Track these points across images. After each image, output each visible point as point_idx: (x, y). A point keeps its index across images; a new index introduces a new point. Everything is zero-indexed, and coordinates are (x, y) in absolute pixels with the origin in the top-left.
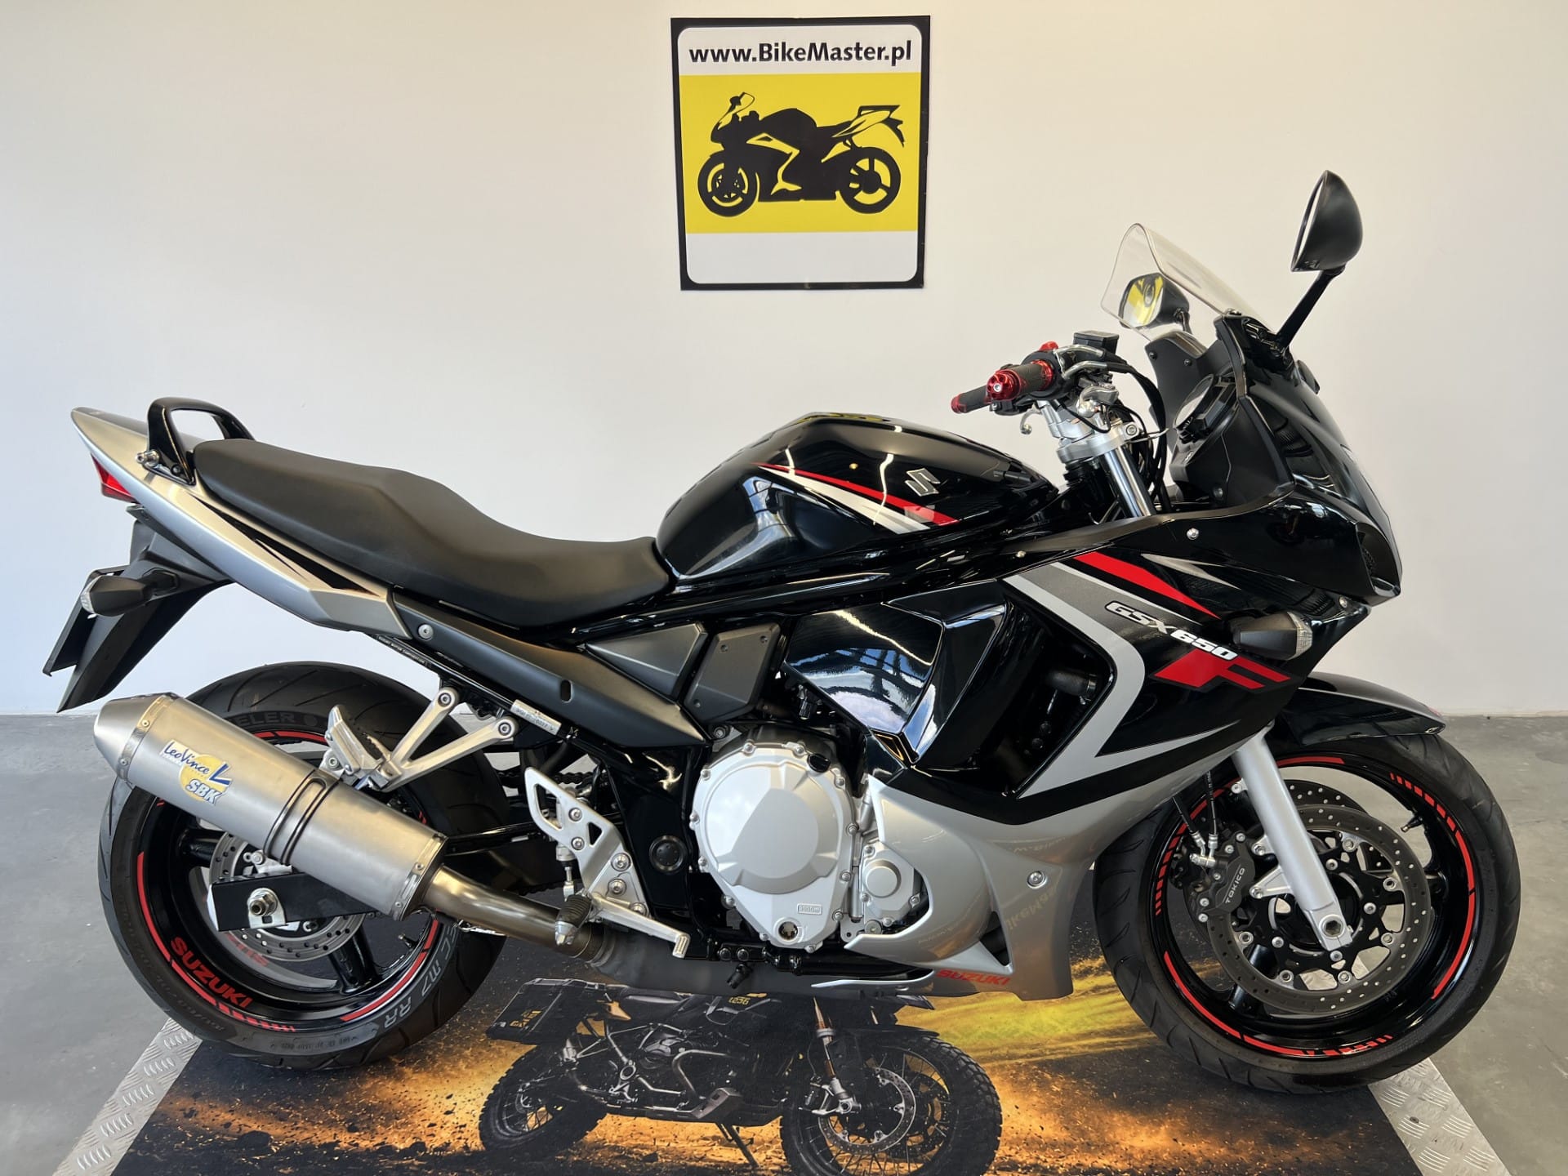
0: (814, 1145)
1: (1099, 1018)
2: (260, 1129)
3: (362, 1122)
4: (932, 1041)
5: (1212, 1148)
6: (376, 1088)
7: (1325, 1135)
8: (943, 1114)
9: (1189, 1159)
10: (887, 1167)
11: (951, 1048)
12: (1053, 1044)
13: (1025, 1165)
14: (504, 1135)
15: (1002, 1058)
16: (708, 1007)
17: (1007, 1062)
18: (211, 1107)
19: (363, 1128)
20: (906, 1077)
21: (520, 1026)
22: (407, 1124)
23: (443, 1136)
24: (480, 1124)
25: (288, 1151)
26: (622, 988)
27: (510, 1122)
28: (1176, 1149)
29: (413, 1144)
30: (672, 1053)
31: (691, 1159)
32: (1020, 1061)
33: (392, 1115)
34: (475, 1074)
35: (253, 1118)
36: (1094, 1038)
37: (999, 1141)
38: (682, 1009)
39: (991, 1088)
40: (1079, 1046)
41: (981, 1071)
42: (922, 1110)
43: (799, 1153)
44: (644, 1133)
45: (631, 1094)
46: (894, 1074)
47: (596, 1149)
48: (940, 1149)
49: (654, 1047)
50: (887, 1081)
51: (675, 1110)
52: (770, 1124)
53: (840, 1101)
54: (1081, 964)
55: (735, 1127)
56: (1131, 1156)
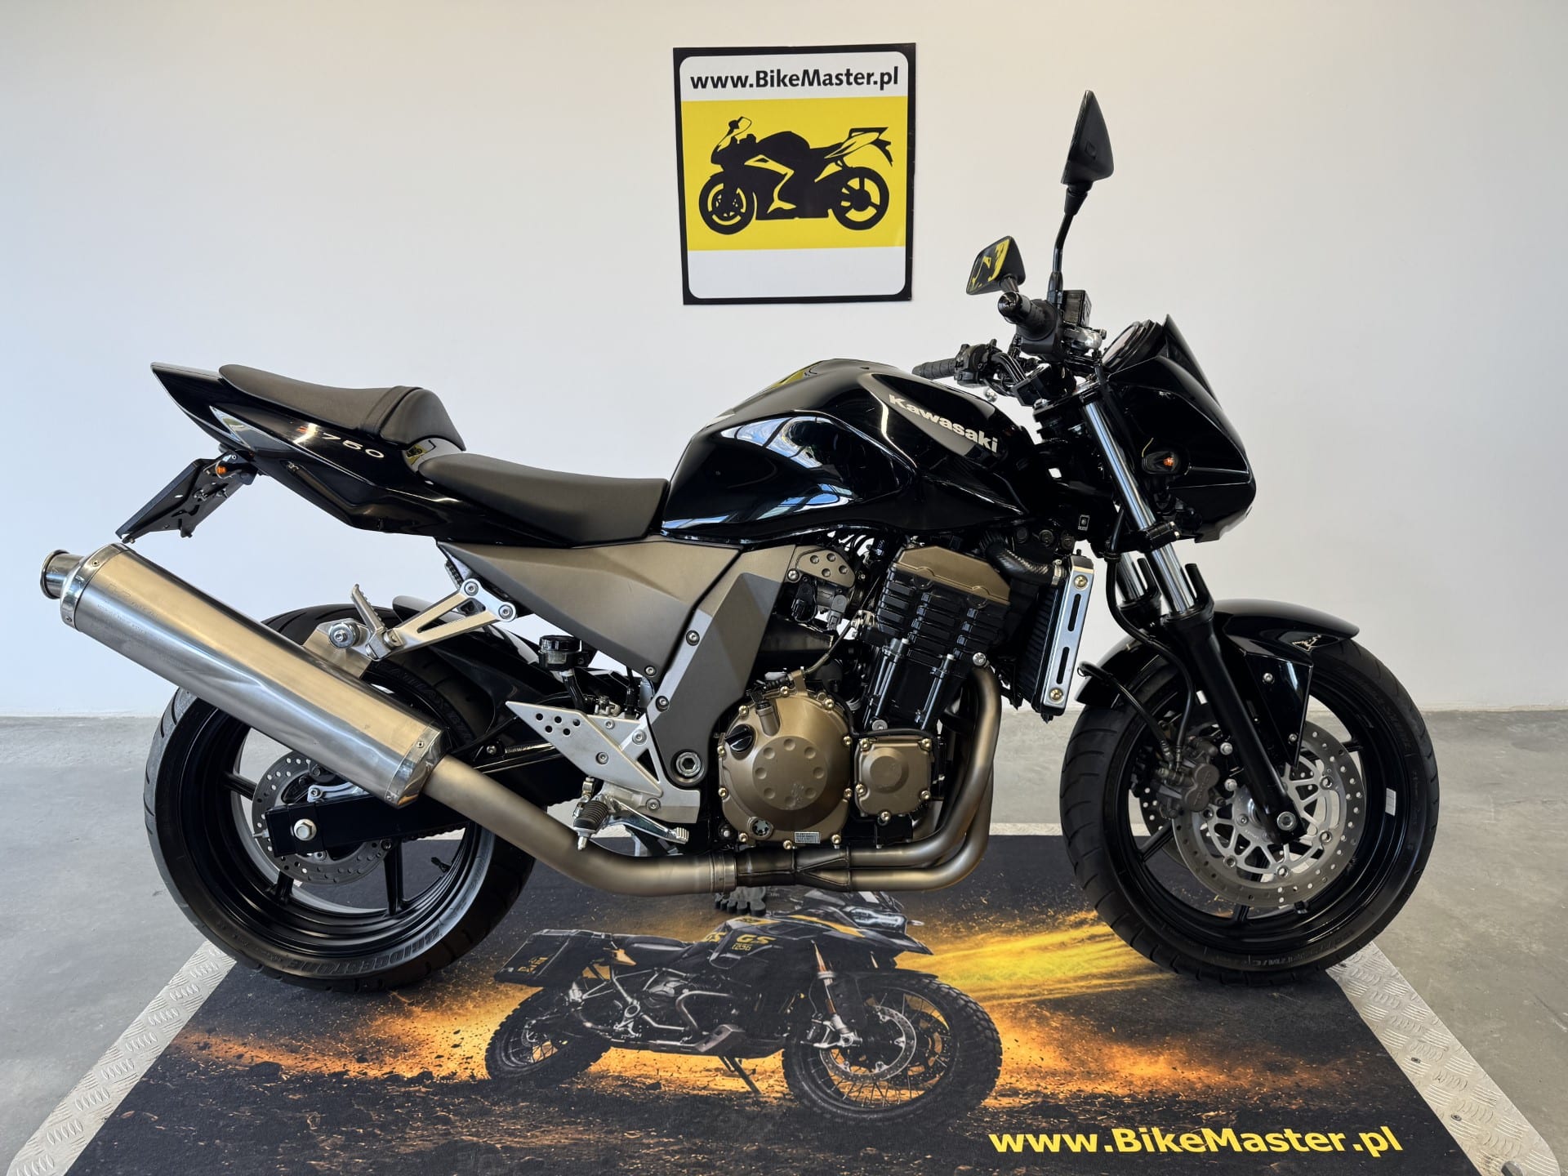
0: (815, 1074)
1: (1095, 963)
2: (271, 1060)
3: (372, 1054)
4: (931, 982)
5: (1210, 1075)
6: (385, 1025)
7: (1323, 1063)
8: (943, 1047)
9: (1190, 1086)
10: (888, 1093)
11: (950, 988)
12: (1048, 985)
13: (1025, 1091)
14: (510, 1066)
15: (1002, 998)
16: (711, 954)
17: (1005, 1001)
18: (225, 1041)
19: (372, 1060)
20: (906, 1015)
21: (528, 971)
22: (415, 1056)
23: (449, 1067)
24: (486, 1056)
25: (299, 1079)
26: (627, 938)
27: (516, 1054)
28: (1176, 1077)
29: (418, 1075)
30: (676, 993)
31: (694, 1089)
32: (1018, 1000)
33: (399, 1049)
34: (482, 1012)
35: (265, 1050)
36: (1091, 979)
37: (999, 1071)
38: (686, 955)
39: (991, 1024)
40: (1078, 986)
41: (981, 1009)
42: (922, 1042)
43: (799, 1082)
44: (648, 1063)
45: (635, 1029)
46: (894, 1012)
47: (603, 1077)
48: (941, 1078)
49: (657, 989)
50: (887, 1018)
51: (678, 1044)
52: (772, 1056)
53: (842, 1036)
54: (1076, 915)
55: (737, 1059)
56: (1131, 1082)
